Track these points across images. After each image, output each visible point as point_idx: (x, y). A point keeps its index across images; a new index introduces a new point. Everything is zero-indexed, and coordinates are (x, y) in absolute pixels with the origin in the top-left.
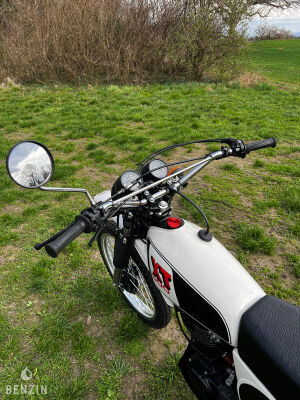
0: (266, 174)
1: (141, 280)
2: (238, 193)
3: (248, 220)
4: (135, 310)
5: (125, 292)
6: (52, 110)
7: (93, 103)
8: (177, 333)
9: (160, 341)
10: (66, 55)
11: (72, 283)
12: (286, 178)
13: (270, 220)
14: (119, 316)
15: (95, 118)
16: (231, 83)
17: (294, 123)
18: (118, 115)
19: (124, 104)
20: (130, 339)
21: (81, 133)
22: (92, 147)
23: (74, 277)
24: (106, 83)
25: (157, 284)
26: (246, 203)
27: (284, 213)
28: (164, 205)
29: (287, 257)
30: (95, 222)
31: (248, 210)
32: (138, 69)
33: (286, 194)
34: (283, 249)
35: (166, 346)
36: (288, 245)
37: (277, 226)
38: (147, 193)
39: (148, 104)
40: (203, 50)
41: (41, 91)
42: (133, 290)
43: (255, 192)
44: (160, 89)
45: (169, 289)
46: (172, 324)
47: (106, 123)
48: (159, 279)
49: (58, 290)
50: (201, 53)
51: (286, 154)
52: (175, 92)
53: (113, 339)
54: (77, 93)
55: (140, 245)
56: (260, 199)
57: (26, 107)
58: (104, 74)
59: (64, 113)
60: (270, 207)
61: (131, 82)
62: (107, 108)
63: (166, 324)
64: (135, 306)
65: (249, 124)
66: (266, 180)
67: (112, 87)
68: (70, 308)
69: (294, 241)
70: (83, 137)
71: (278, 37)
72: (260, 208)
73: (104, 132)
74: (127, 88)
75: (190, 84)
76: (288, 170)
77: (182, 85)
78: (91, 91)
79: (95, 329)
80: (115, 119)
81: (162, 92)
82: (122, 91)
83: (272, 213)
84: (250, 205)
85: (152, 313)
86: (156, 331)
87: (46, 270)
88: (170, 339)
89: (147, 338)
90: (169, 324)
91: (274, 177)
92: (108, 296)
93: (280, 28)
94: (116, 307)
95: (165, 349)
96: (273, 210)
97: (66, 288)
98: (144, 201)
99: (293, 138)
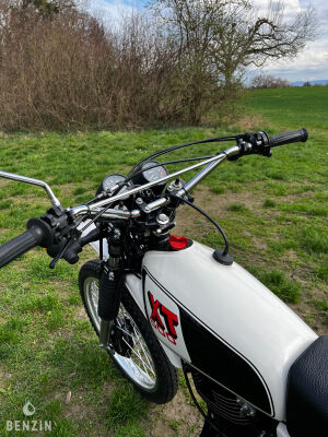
0: (279, 214)
1: (137, 338)
2: (249, 234)
3: (264, 263)
4: (130, 380)
5: (116, 356)
6: (36, 156)
7: (82, 149)
8: (186, 409)
9: (164, 421)
10: (54, 102)
11: (48, 349)
12: (302, 218)
13: (289, 262)
14: (110, 389)
15: (85, 163)
16: (231, 127)
17: (302, 163)
18: (110, 159)
19: (117, 149)
20: (123, 421)
21: (68, 177)
22: (80, 191)
23: (51, 341)
24: (98, 130)
25: (157, 332)
26: (260, 245)
27: (305, 254)
28: (164, 220)
29: (316, 305)
30: (58, 230)
31: (263, 252)
32: (132, 115)
33: (304, 234)
34: (309, 296)
35: (173, 428)
36: (315, 291)
37: (298, 269)
38: (140, 201)
39: (143, 149)
40: (200, 95)
41: (25, 138)
42: (126, 352)
43: (268, 232)
44: (156, 134)
45: (175, 337)
46: (179, 397)
47: (97, 168)
48: (160, 325)
49: (29, 358)
50: (198, 97)
51: (298, 194)
52: (171, 137)
53: (100, 422)
54: (65, 140)
55: (133, 283)
56: (276, 240)
57: (7, 154)
58: (96, 121)
59: (49, 159)
60: (288, 248)
61: (124, 128)
62: (98, 153)
63: (173, 396)
64: (130, 374)
65: (254, 165)
66: (279, 220)
67: (104, 133)
68: (45, 382)
69: (321, 286)
70: (70, 182)
71: (275, 86)
72: (277, 250)
73: (95, 176)
74: (120, 134)
75: (187, 129)
76: (303, 209)
77: (179, 130)
78: (81, 138)
79: (76, 409)
80: (106, 163)
81: (159, 137)
82: (114, 137)
83: (291, 255)
84: (265, 246)
85: (153, 382)
86: (158, 408)
87: (16, 333)
88: (177, 418)
89: (146, 418)
90: (176, 397)
91: (288, 216)
92: (94, 364)
93: (276, 78)
94: (105, 378)
95: (171, 432)
96: (291, 252)
97: (40, 355)
98: (136, 212)
99: (303, 177)
